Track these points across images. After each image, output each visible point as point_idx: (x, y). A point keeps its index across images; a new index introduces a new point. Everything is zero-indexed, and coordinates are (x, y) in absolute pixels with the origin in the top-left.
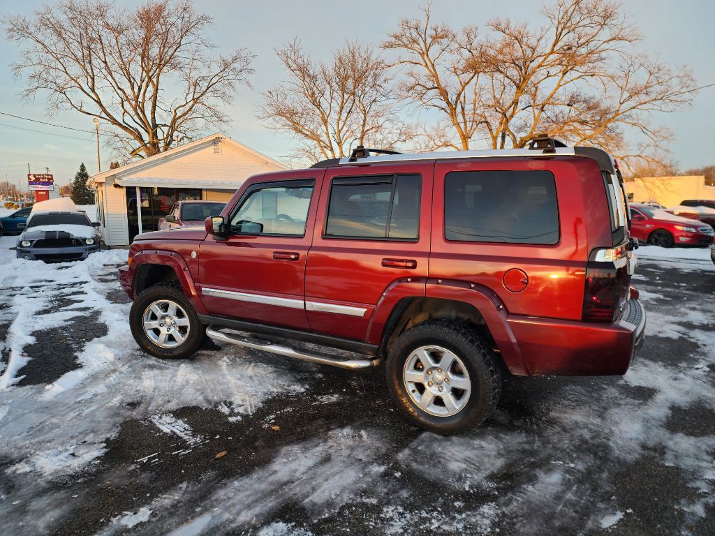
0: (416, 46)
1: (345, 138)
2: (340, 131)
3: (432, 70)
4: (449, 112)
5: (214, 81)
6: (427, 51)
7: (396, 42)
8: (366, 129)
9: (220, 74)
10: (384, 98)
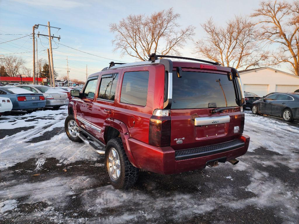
0: (270, 14)
1: (230, 60)
2: (228, 57)
3: (278, 25)
4: (287, 44)
5: (178, 40)
6: (275, 15)
7: (260, 12)
8: (242, 55)
9: (181, 37)
10: (254, 40)
